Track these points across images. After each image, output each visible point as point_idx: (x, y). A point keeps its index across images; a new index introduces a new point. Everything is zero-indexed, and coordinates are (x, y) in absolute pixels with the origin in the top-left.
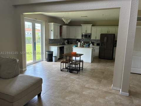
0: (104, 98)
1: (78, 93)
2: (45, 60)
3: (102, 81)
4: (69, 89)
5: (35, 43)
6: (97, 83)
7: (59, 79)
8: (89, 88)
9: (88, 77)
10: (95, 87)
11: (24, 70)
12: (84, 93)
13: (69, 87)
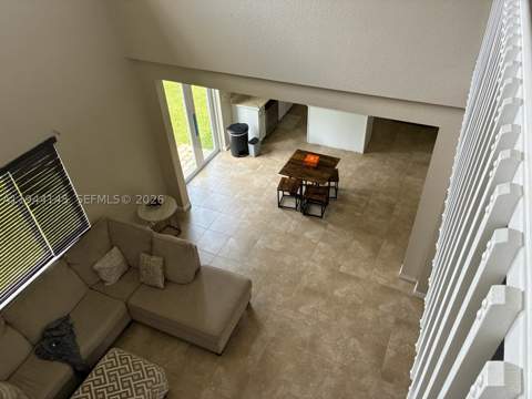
0: (376, 307)
1: (324, 295)
2: (225, 148)
3: (383, 247)
4: (305, 280)
5: (194, 116)
6: (370, 257)
7: (277, 246)
8: (347, 277)
9: (347, 233)
10: (362, 273)
11: (185, 208)
12: (336, 292)
13: (303, 273)
